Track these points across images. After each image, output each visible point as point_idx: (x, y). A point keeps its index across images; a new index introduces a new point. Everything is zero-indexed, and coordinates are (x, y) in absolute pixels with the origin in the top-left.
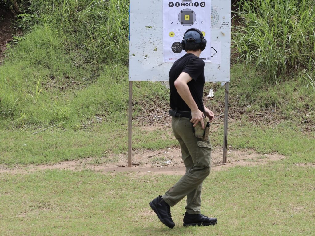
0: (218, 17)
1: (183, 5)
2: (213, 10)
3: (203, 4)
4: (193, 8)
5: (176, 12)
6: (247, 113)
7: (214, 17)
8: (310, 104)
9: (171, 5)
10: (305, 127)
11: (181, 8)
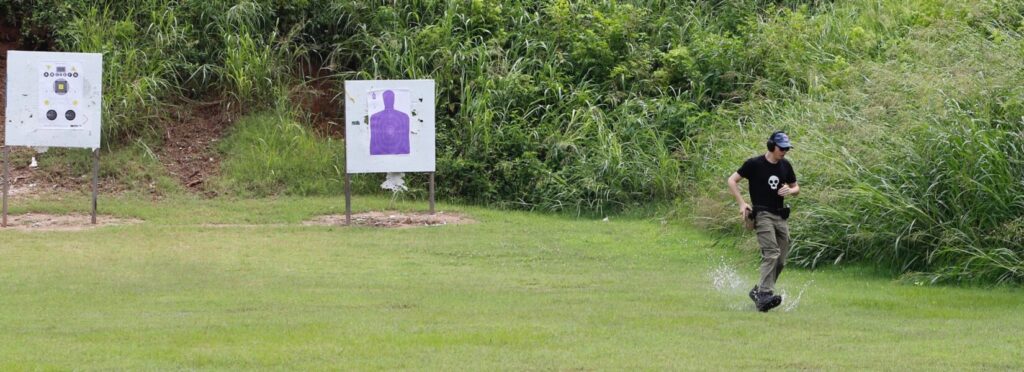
0: (89, 87)
1: (57, 75)
2: (85, 80)
3: (76, 75)
4: (67, 78)
5: (51, 81)
6: (85, 182)
7: (86, 88)
8: (151, 174)
9: (46, 75)
10: (151, 196)
11: (56, 78)
